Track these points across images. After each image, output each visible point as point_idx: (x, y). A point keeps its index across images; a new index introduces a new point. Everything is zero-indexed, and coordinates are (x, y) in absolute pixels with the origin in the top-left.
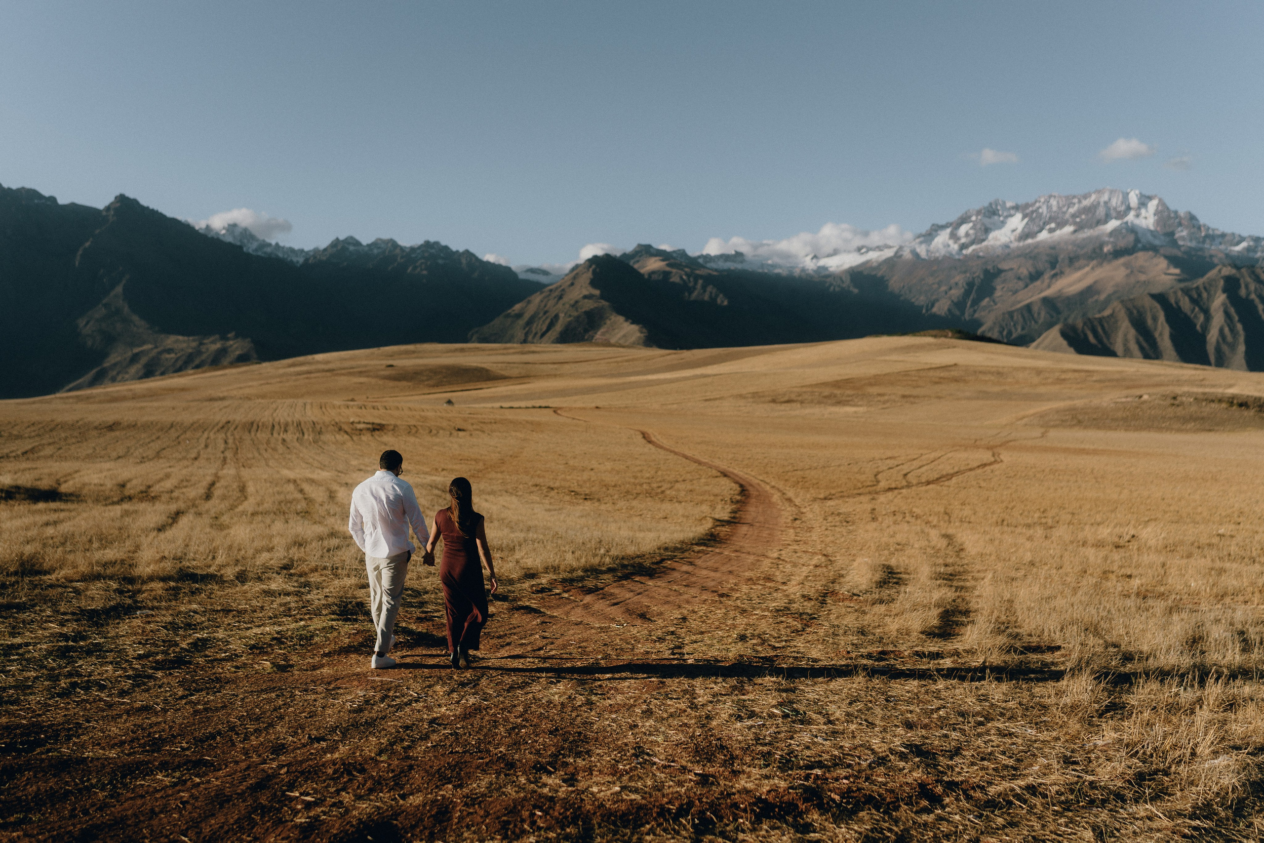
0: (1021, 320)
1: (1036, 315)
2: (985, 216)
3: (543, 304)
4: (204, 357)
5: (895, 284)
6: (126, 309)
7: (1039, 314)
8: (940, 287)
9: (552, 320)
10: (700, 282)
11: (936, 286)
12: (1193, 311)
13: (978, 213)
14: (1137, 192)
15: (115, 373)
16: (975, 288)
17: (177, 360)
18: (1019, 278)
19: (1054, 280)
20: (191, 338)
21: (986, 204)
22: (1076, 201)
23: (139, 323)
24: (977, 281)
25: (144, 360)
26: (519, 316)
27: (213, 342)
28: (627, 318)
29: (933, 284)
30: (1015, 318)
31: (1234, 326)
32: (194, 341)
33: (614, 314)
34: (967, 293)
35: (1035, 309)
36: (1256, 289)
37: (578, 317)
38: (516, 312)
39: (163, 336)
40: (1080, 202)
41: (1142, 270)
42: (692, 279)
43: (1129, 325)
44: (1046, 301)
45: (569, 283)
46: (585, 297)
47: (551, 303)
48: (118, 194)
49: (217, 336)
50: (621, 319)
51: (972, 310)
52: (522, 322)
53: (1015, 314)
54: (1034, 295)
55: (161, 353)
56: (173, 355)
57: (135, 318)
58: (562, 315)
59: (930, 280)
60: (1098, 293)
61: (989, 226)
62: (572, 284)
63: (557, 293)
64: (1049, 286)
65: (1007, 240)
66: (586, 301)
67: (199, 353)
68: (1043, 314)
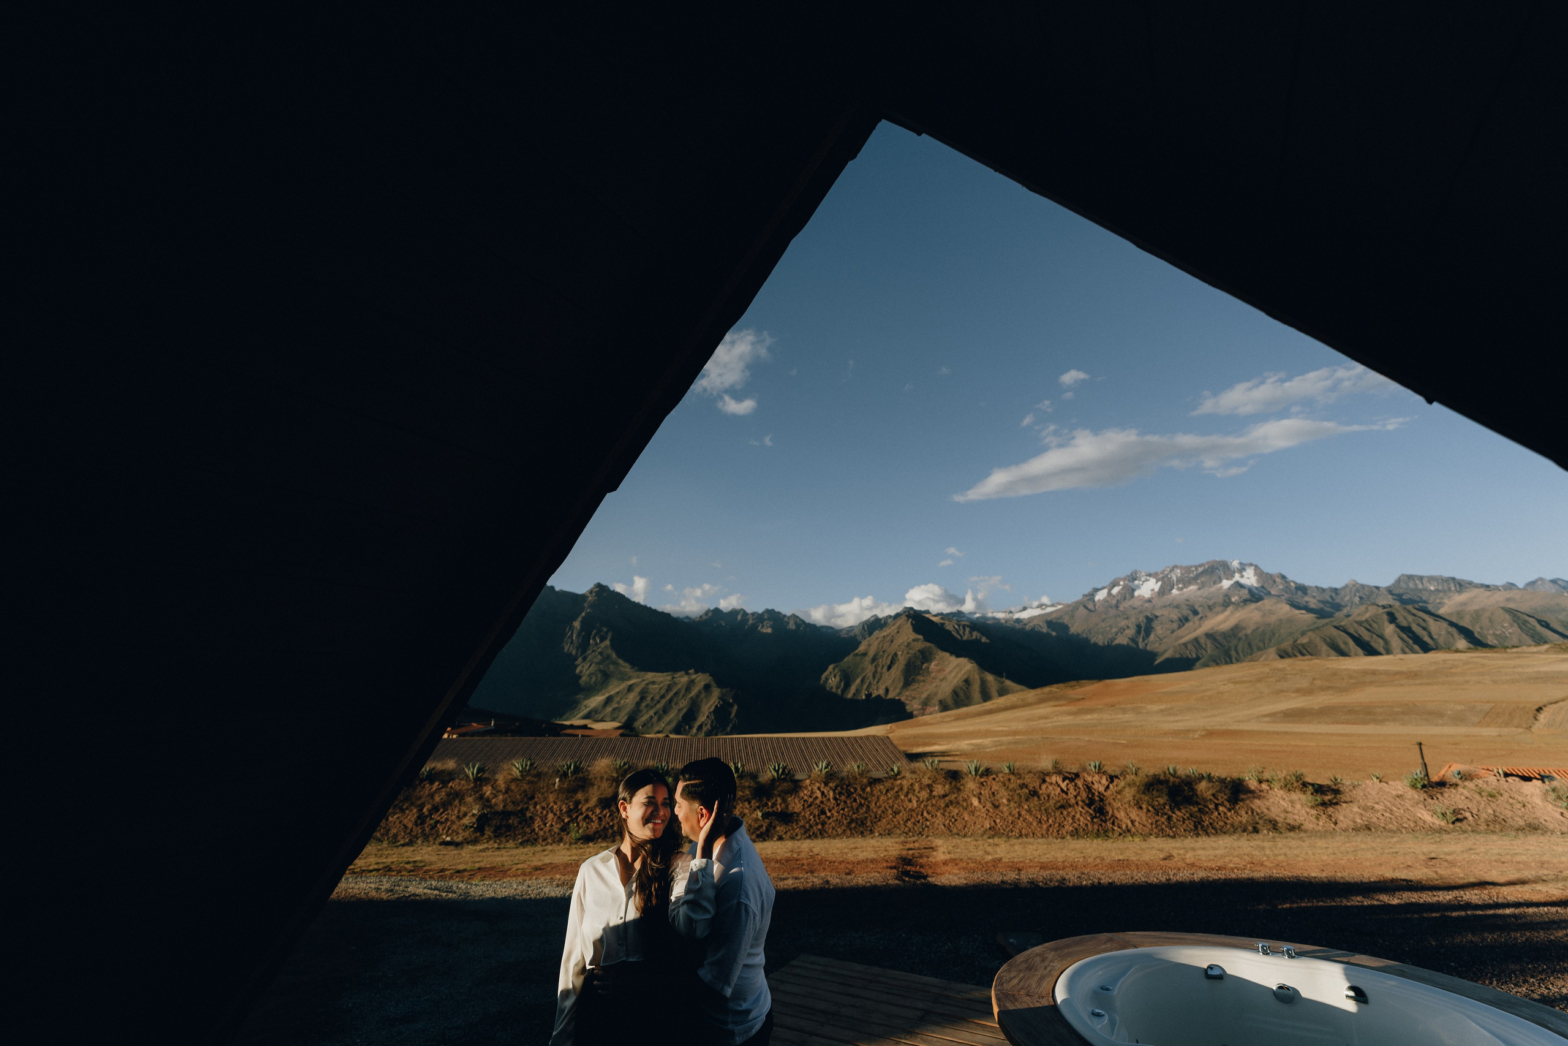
0: (1194, 649)
1: (1204, 646)
2: (1129, 581)
3: (881, 645)
4: (679, 686)
5: (1076, 628)
6: (614, 656)
7: (1206, 644)
8: (1111, 629)
9: (893, 657)
10: (967, 629)
11: (1108, 629)
12: (1372, 637)
13: (1124, 579)
14: (1238, 561)
15: (618, 699)
16: (1143, 629)
17: (661, 689)
18: (1172, 621)
19: (1202, 621)
20: (665, 674)
21: (1129, 573)
22: (1194, 569)
23: (625, 667)
24: (1143, 625)
25: (637, 690)
26: (865, 654)
27: (681, 676)
28: (952, 653)
29: (1106, 627)
30: (1189, 648)
31: (1412, 647)
32: (668, 676)
33: (939, 651)
34: (1138, 632)
35: (1202, 641)
36: (1414, 620)
37: (915, 654)
38: (862, 652)
39: (642, 673)
40: (1197, 570)
41: (1271, 612)
42: (961, 628)
43: (1328, 648)
44: (1209, 635)
45: (896, 631)
46: (914, 640)
47: (886, 645)
48: (596, 582)
49: (683, 672)
50: (947, 655)
51: (1143, 644)
52: (868, 658)
53: (1189, 645)
54: (1190, 633)
55: (647, 684)
56: (656, 686)
57: (621, 661)
58: (899, 653)
59: (1103, 625)
60: (1244, 628)
61: (1133, 587)
62: (898, 632)
63: (888, 638)
64: (1200, 626)
65: (1150, 596)
66: (915, 643)
67: (675, 684)
68: (1209, 645)
